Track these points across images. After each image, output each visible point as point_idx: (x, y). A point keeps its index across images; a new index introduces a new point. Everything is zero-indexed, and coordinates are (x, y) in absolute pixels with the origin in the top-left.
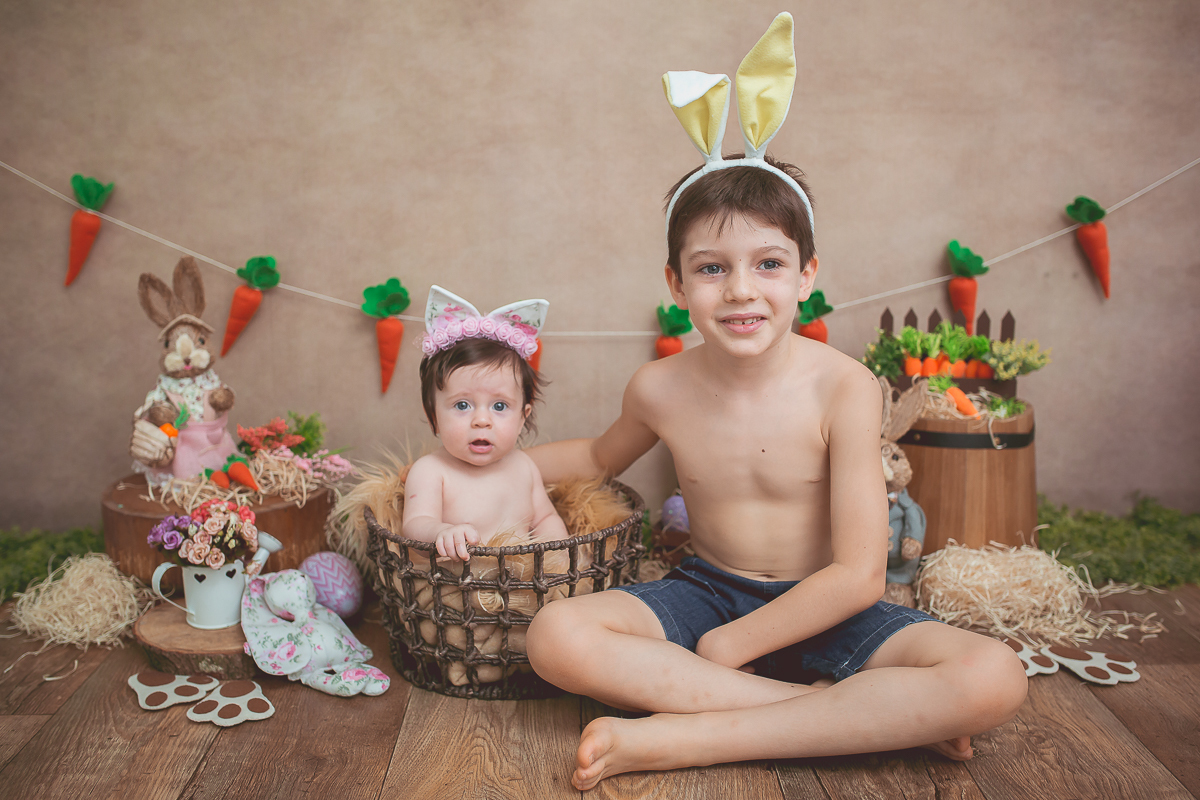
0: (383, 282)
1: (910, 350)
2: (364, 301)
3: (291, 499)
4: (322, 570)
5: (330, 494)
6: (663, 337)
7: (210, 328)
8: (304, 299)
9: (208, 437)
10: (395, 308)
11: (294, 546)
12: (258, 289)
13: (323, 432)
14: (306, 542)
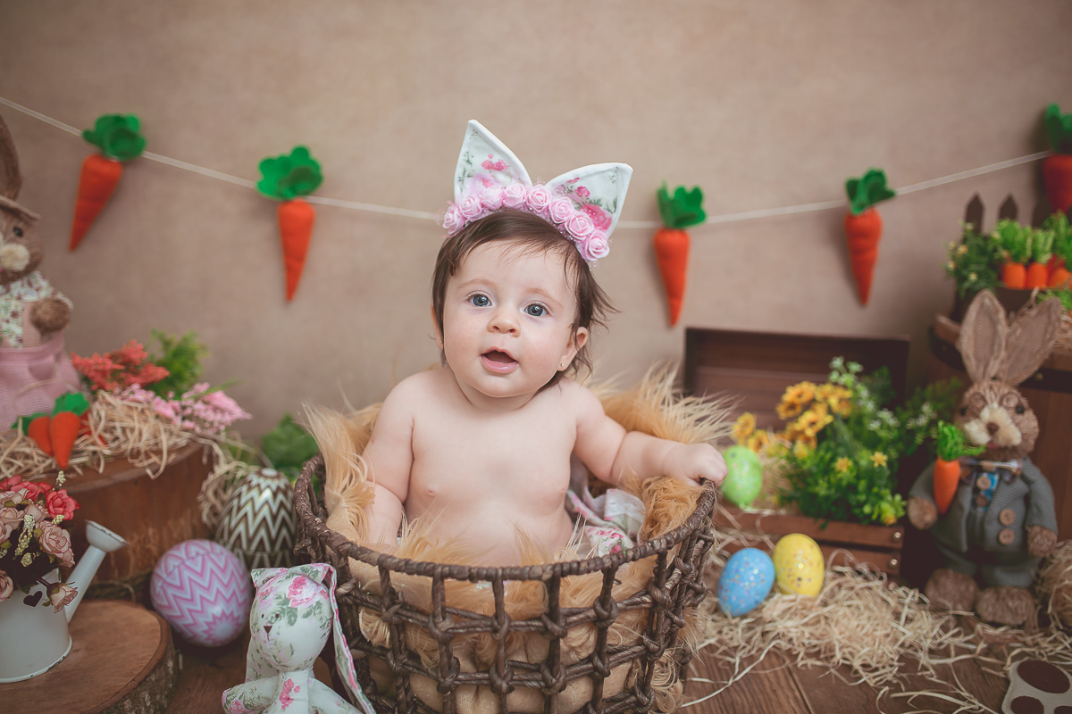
0: (287, 151)
1: (1014, 251)
2: (260, 177)
3: (146, 463)
4: (186, 574)
5: (206, 451)
6: (665, 230)
7: (32, 214)
8: (180, 174)
9: (31, 370)
10: (302, 186)
11: (151, 531)
12: (115, 159)
13: (202, 357)
14: (170, 523)
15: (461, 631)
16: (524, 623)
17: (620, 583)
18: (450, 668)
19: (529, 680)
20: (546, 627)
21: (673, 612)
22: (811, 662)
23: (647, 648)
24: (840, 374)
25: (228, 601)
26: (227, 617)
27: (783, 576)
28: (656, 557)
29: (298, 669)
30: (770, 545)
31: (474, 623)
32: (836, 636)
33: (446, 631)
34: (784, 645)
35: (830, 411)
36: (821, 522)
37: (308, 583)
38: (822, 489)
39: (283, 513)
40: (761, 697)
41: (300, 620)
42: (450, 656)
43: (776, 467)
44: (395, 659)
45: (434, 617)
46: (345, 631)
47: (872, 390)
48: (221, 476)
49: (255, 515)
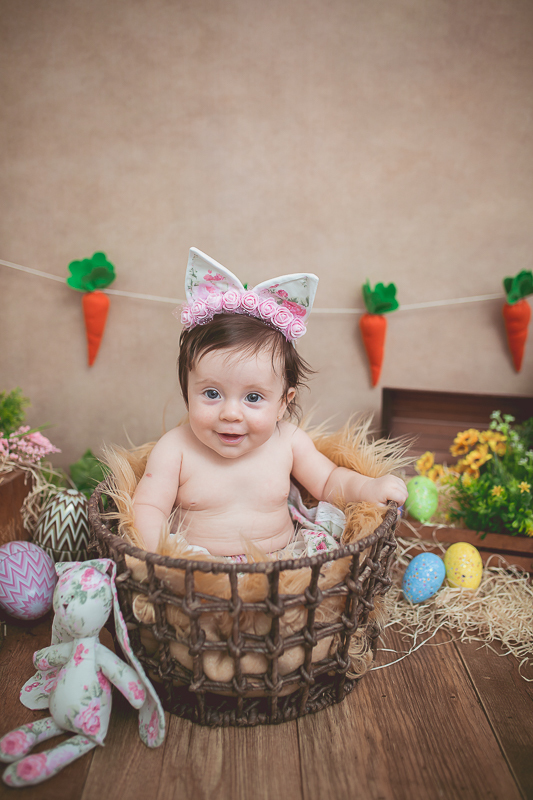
0: (89, 256)
2: (70, 275)
4: (10, 565)
5: (27, 476)
6: (368, 315)
8: (12, 272)
10: (101, 282)
13: (25, 407)
15: (206, 610)
16: (252, 605)
17: (324, 576)
18: (198, 637)
19: (256, 648)
20: (268, 608)
21: (365, 599)
22: (471, 638)
23: (345, 625)
24: (498, 423)
25: (40, 586)
26: (39, 598)
27: (451, 574)
28: (351, 557)
29: (87, 636)
30: (443, 550)
31: (216, 604)
32: (490, 619)
33: (195, 610)
34: (451, 625)
35: (490, 451)
36: (481, 533)
37: (96, 573)
38: (482, 509)
39: (82, 521)
40: (432, 663)
41: (89, 601)
42: (198, 629)
43: (448, 492)
44: (158, 631)
45: (187, 599)
46: (122, 609)
47: (522, 436)
48: (38, 494)
49: (62, 523)
